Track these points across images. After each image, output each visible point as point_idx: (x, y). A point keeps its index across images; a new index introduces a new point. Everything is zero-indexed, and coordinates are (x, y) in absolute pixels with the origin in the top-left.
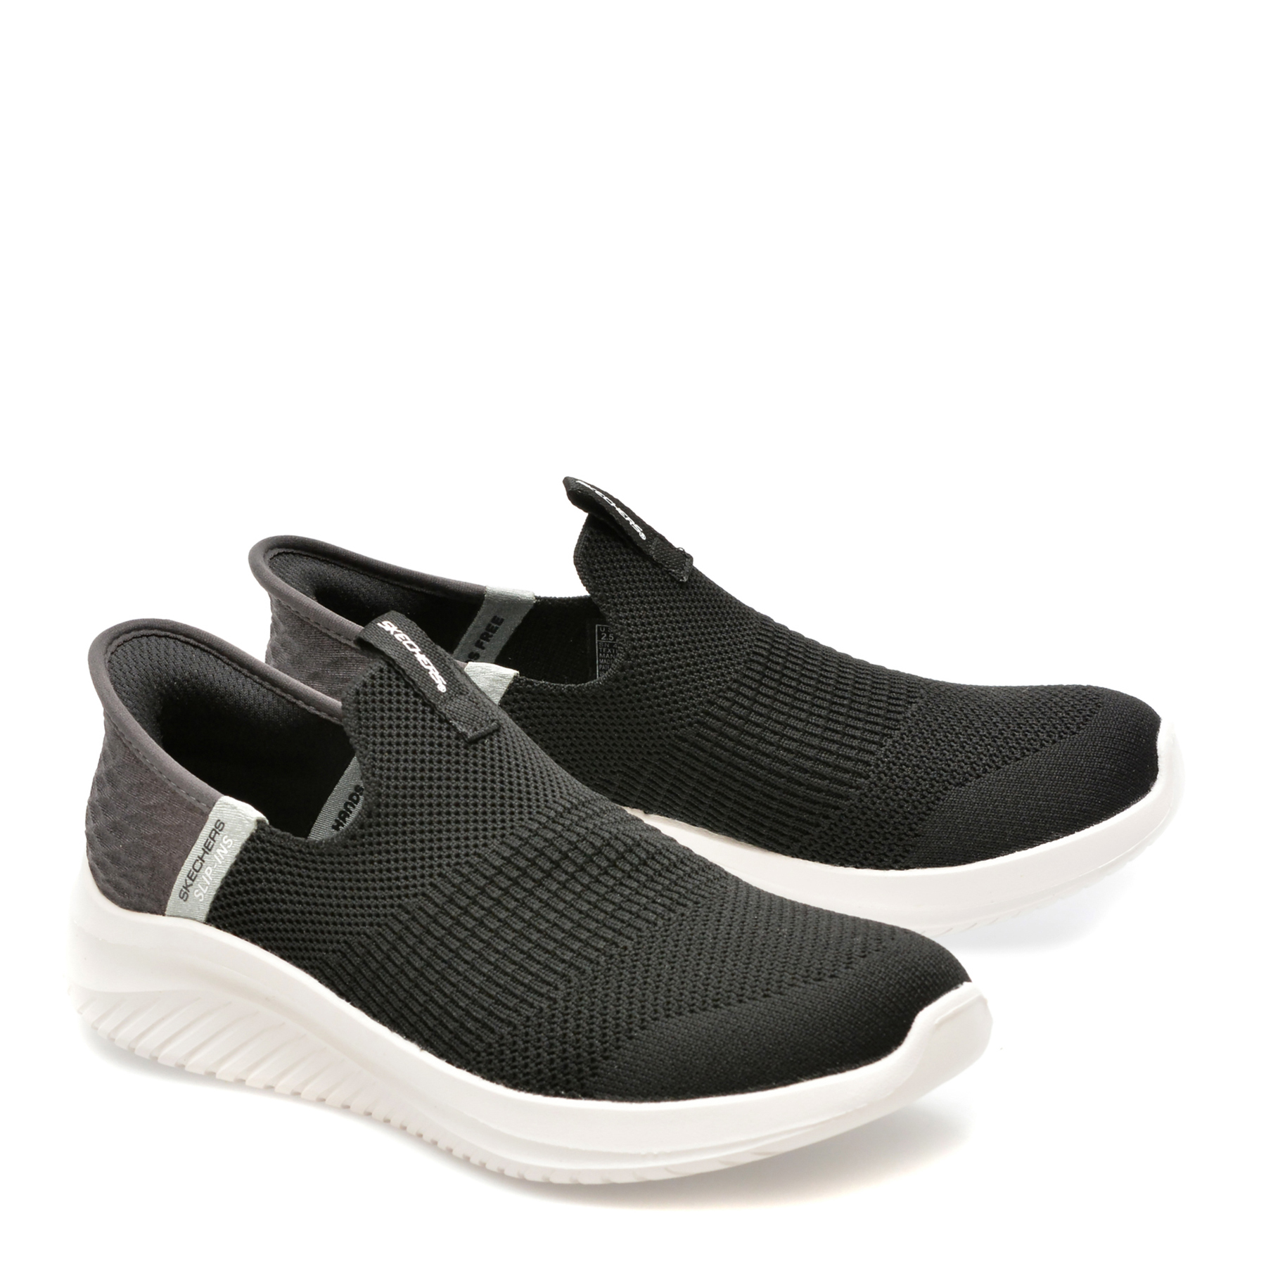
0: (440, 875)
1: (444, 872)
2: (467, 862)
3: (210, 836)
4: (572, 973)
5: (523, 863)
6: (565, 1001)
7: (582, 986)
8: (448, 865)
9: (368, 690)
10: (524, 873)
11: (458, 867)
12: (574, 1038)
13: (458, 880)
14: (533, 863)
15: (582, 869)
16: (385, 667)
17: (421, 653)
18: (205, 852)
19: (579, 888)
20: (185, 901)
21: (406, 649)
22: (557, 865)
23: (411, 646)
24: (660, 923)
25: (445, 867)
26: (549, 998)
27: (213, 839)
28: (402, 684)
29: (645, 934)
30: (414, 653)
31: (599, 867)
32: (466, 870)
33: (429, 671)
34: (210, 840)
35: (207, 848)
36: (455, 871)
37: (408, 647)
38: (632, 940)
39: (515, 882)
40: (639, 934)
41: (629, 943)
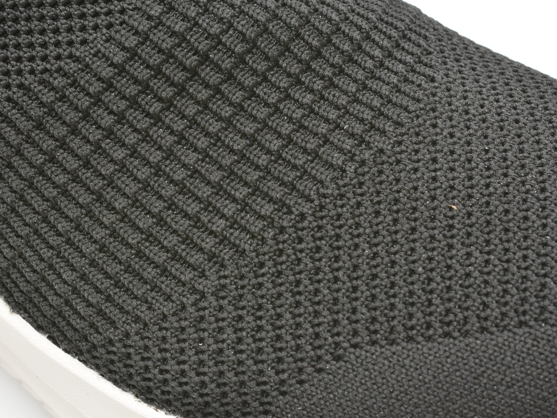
0: (21, 86)
1: (27, 83)
2: (59, 70)
4: (226, 254)
5: (143, 74)
6: (218, 298)
7: (242, 277)
8: (32, 72)
10: (146, 88)
11: (46, 76)
12: (233, 358)
13: (48, 97)
14: (158, 72)
15: (230, 77)
19: (227, 111)
22: (193, 73)
24: (350, 168)
25: (27, 76)
26: (194, 291)
29: (330, 191)
31: (254, 72)
32: (59, 81)
36: (41, 82)
38: (312, 201)
39: (133, 103)
40: (322, 190)
41: (306, 208)
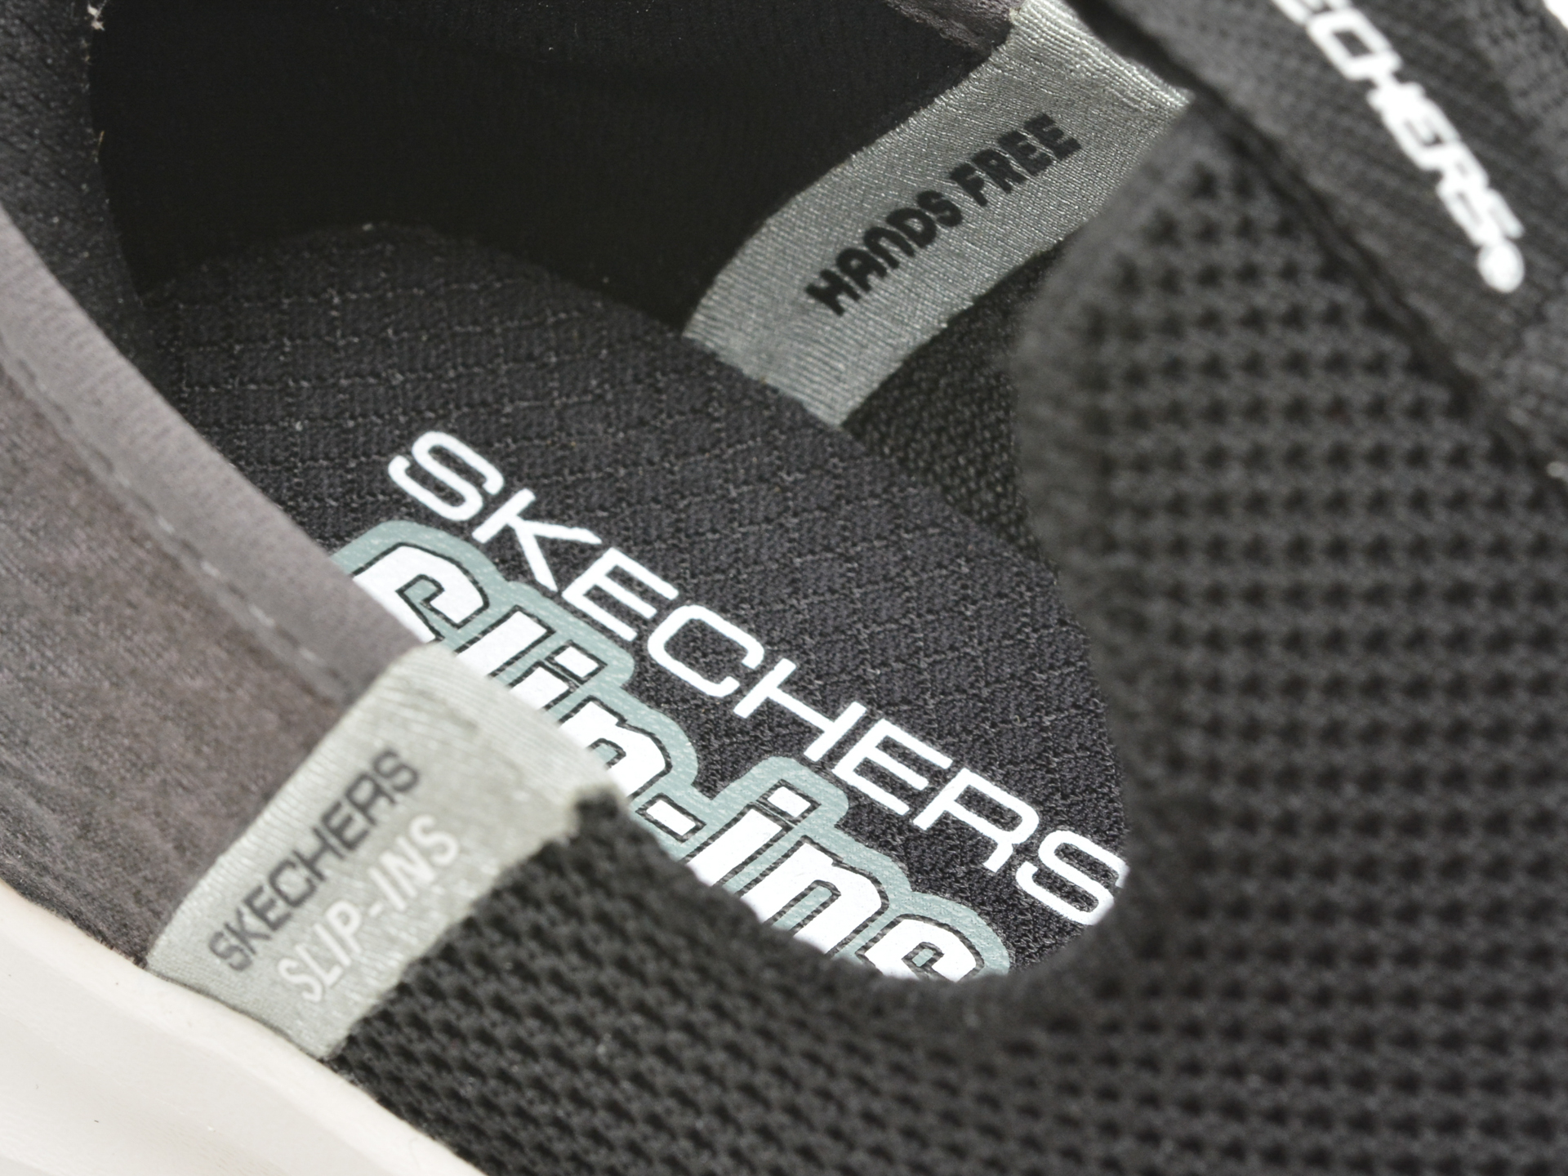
3: (349, 793)
9: (1147, 308)
16: (1221, 166)
17: (1401, 77)
18: (326, 847)
20: (240, 968)
21: (1327, 66)
23: (1352, 43)
27: (363, 808)
28: (1309, 259)
30: (1368, 85)
33: (1435, 177)
34: (347, 809)
35: (338, 833)
37: (1336, 53)
